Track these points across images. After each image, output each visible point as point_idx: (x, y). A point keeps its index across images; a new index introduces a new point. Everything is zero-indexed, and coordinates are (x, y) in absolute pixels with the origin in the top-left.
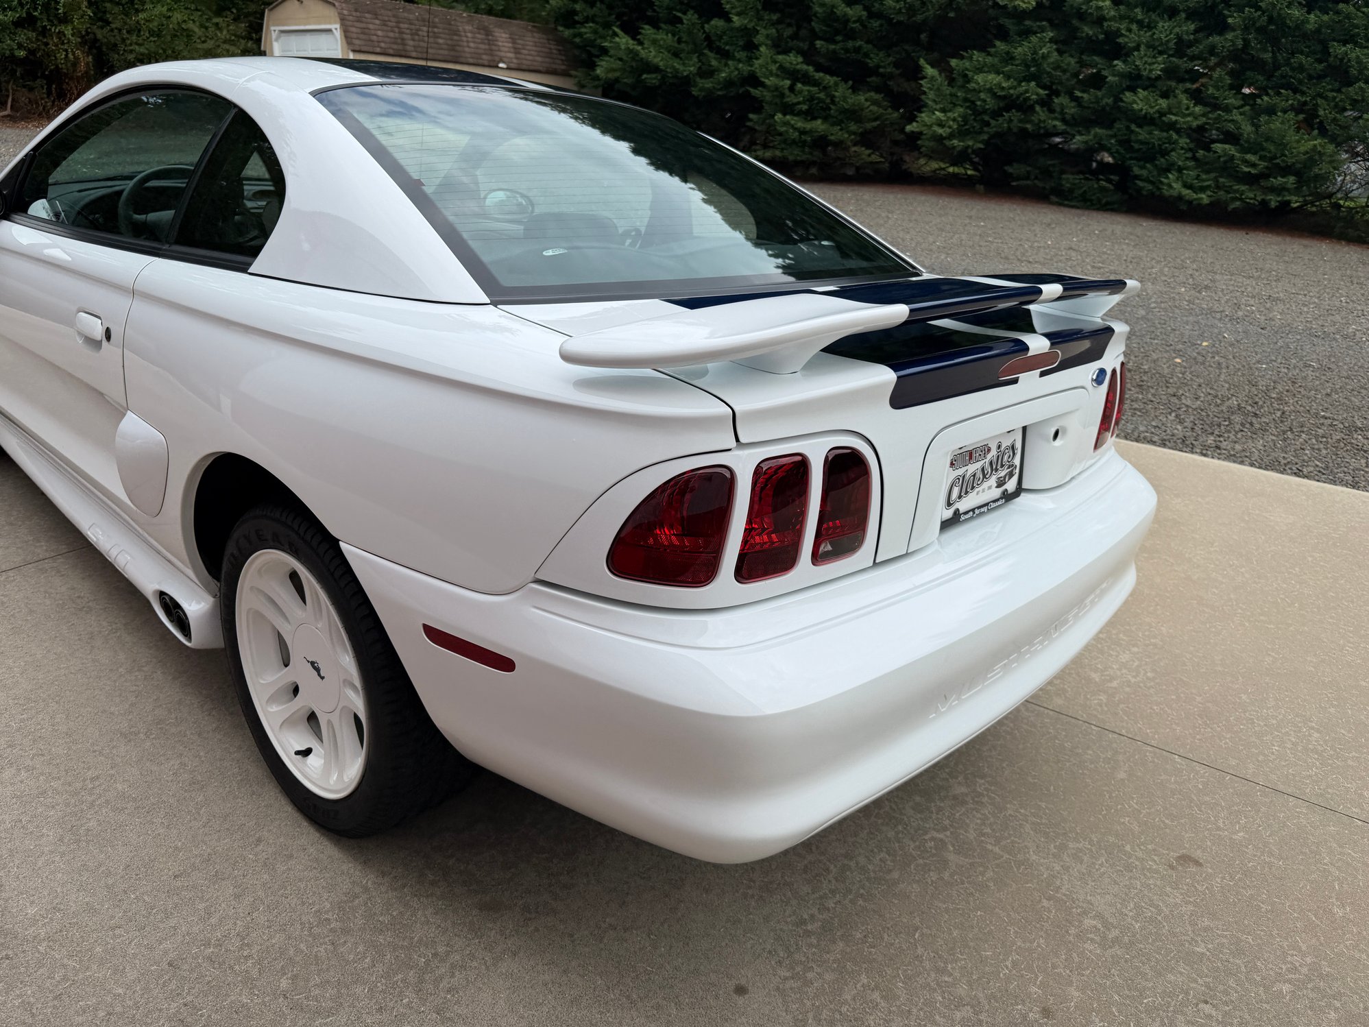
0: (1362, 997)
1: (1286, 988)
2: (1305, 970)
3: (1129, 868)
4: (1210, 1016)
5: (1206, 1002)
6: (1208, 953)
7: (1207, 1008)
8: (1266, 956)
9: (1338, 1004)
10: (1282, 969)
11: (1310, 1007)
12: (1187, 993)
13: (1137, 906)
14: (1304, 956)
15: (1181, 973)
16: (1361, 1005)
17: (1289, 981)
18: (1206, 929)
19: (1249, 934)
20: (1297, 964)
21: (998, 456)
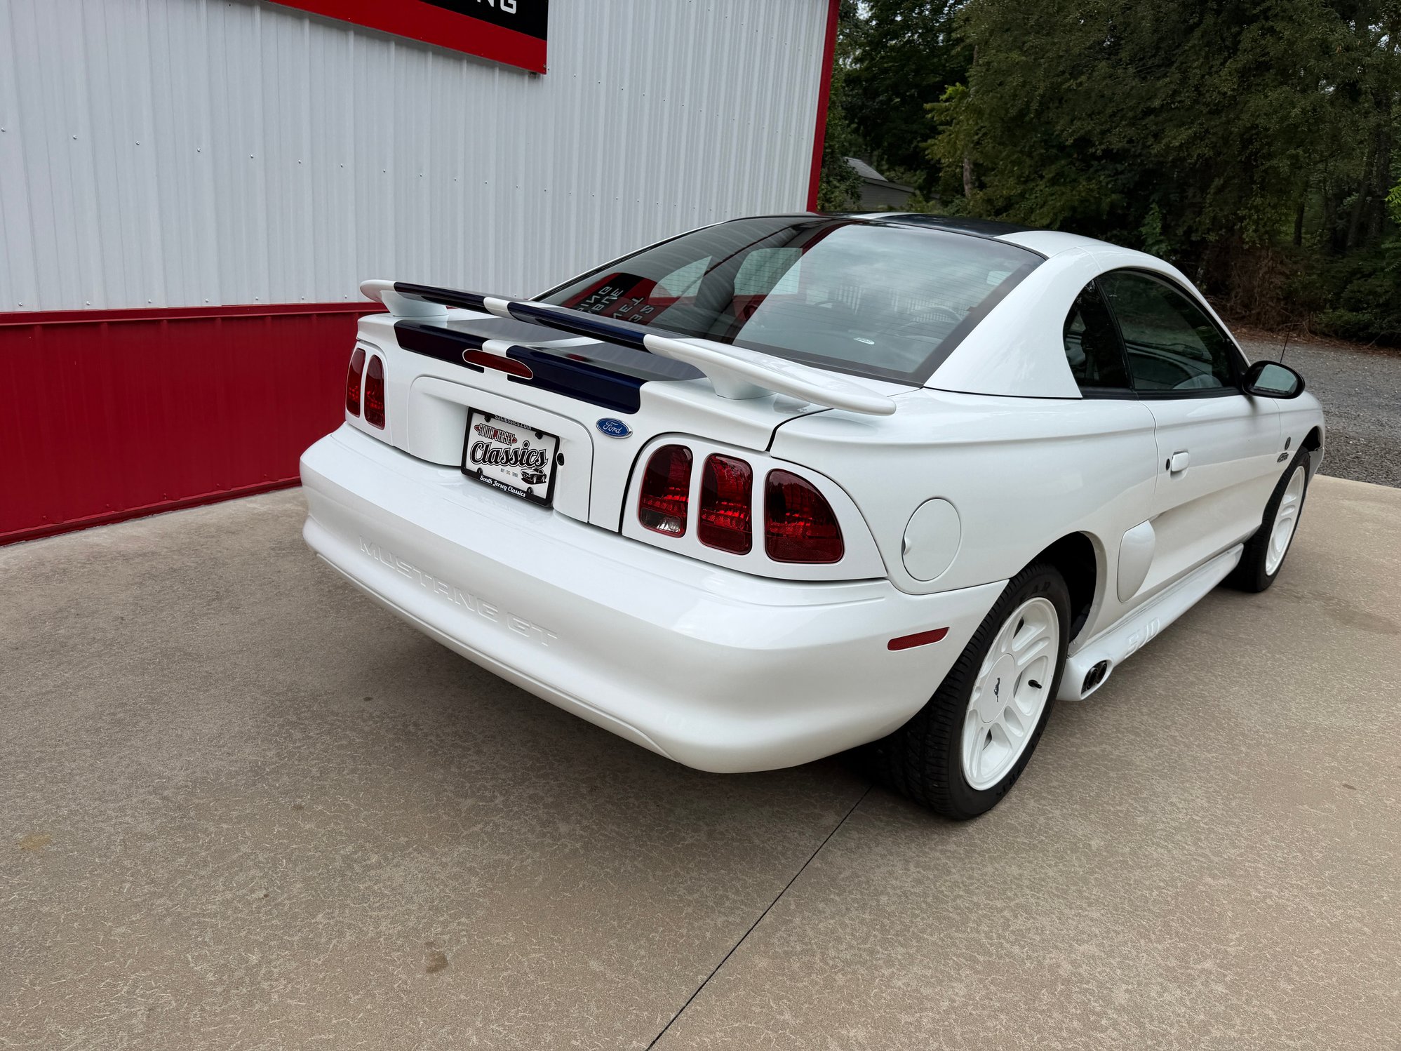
0: (216, 1014)
1: (254, 958)
2: (265, 985)
3: (437, 910)
4: (252, 891)
5: (266, 896)
6: (313, 921)
7: (261, 894)
8: (295, 965)
9: (219, 989)
10: (275, 967)
11: (225, 965)
12: (278, 887)
13: (384, 896)
14: (281, 996)
15: (301, 893)
16: (208, 1008)
17: (259, 965)
18: (341, 934)
19: (324, 963)
20: (274, 984)
21: (524, 452)
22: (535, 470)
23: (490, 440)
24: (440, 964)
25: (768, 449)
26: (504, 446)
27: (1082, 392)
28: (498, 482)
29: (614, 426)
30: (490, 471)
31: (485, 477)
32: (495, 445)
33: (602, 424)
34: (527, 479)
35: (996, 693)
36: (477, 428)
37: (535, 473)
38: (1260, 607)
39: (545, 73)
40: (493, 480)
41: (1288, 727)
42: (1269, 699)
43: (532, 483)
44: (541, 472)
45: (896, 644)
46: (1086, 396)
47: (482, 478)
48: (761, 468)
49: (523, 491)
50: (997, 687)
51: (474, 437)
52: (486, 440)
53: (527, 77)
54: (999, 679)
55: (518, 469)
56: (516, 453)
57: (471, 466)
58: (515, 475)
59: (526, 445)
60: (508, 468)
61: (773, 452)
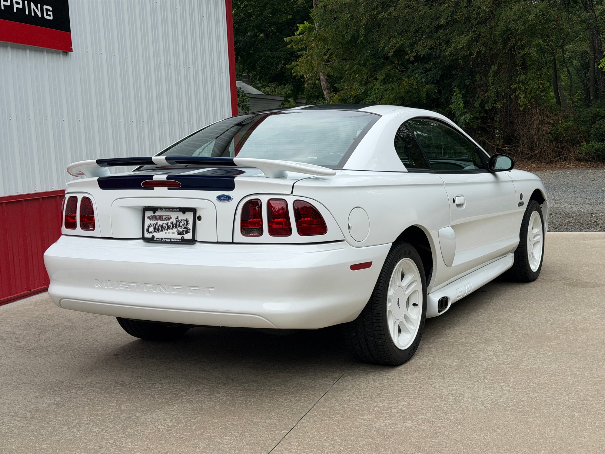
21: (177, 222)
22: (184, 228)
23: (157, 221)
25: (292, 193)
26: (165, 222)
27: (407, 170)
28: (164, 239)
29: (224, 197)
30: (158, 235)
31: (157, 238)
32: (160, 222)
33: (219, 198)
34: (180, 233)
36: (149, 218)
37: (184, 229)
39: (72, 51)
40: (162, 239)
43: (183, 234)
44: (187, 228)
45: (353, 268)
46: (409, 171)
47: (155, 239)
48: (290, 201)
49: (179, 239)
50: (398, 302)
51: (147, 222)
52: (155, 222)
53: (61, 55)
54: (398, 298)
55: (175, 230)
56: (172, 223)
57: (147, 235)
58: (173, 233)
59: (177, 218)
60: (169, 231)
61: (294, 193)
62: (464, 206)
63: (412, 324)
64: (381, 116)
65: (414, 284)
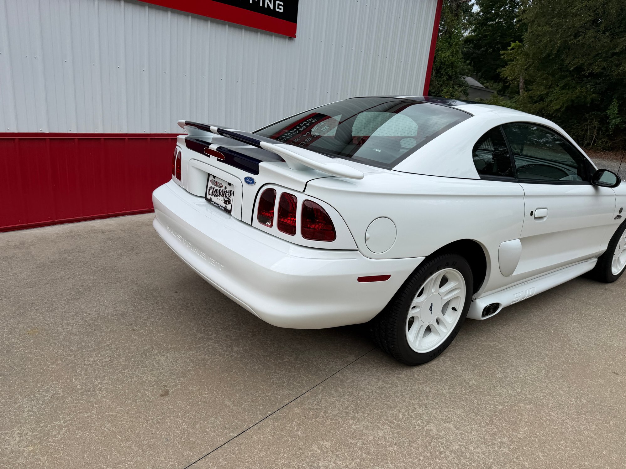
0: (75, 400)
1: (97, 382)
2: (97, 392)
3: (172, 374)
4: (105, 358)
5: (109, 361)
6: (124, 372)
7: (108, 360)
8: (111, 386)
9: (80, 391)
10: (103, 387)
11: (86, 383)
12: (115, 358)
13: (154, 366)
14: (102, 397)
15: (123, 361)
16: (74, 397)
17: (98, 385)
18: (132, 378)
19: (122, 388)
20: (101, 392)
21: (225, 191)
23: (214, 186)
24: (166, 393)
25: (304, 191)
26: (218, 189)
27: (480, 177)
28: (216, 203)
29: (250, 180)
30: (214, 199)
32: (216, 188)
33: (246, 179)
34: (225, 203)
35: (431, 310)
36: (211, 181)
37: (228, 200)
38: (606, 289)
39: (295, 37)
40: (214, 203)
41: (595, 344)
42: (591, 331)
43: (227, 204)
44: (230, 199)
45: (361, 279)
46: (482, 179)
47: (211, 202)
48: (301, 199)
49: (223, 207)
51: (210, 185)
52: (213, 186)
53: (287, 40)
54: (432, 304)
55: (222, 198)
56: (222, 191)
57: (208, 197)
58: (222, 200)
59: (226, 188)
60: (219, 198)
61: (306, 192)
62: (545, 219)
63: (445, 327)
64: (472, 115)
65: (457, 290)
